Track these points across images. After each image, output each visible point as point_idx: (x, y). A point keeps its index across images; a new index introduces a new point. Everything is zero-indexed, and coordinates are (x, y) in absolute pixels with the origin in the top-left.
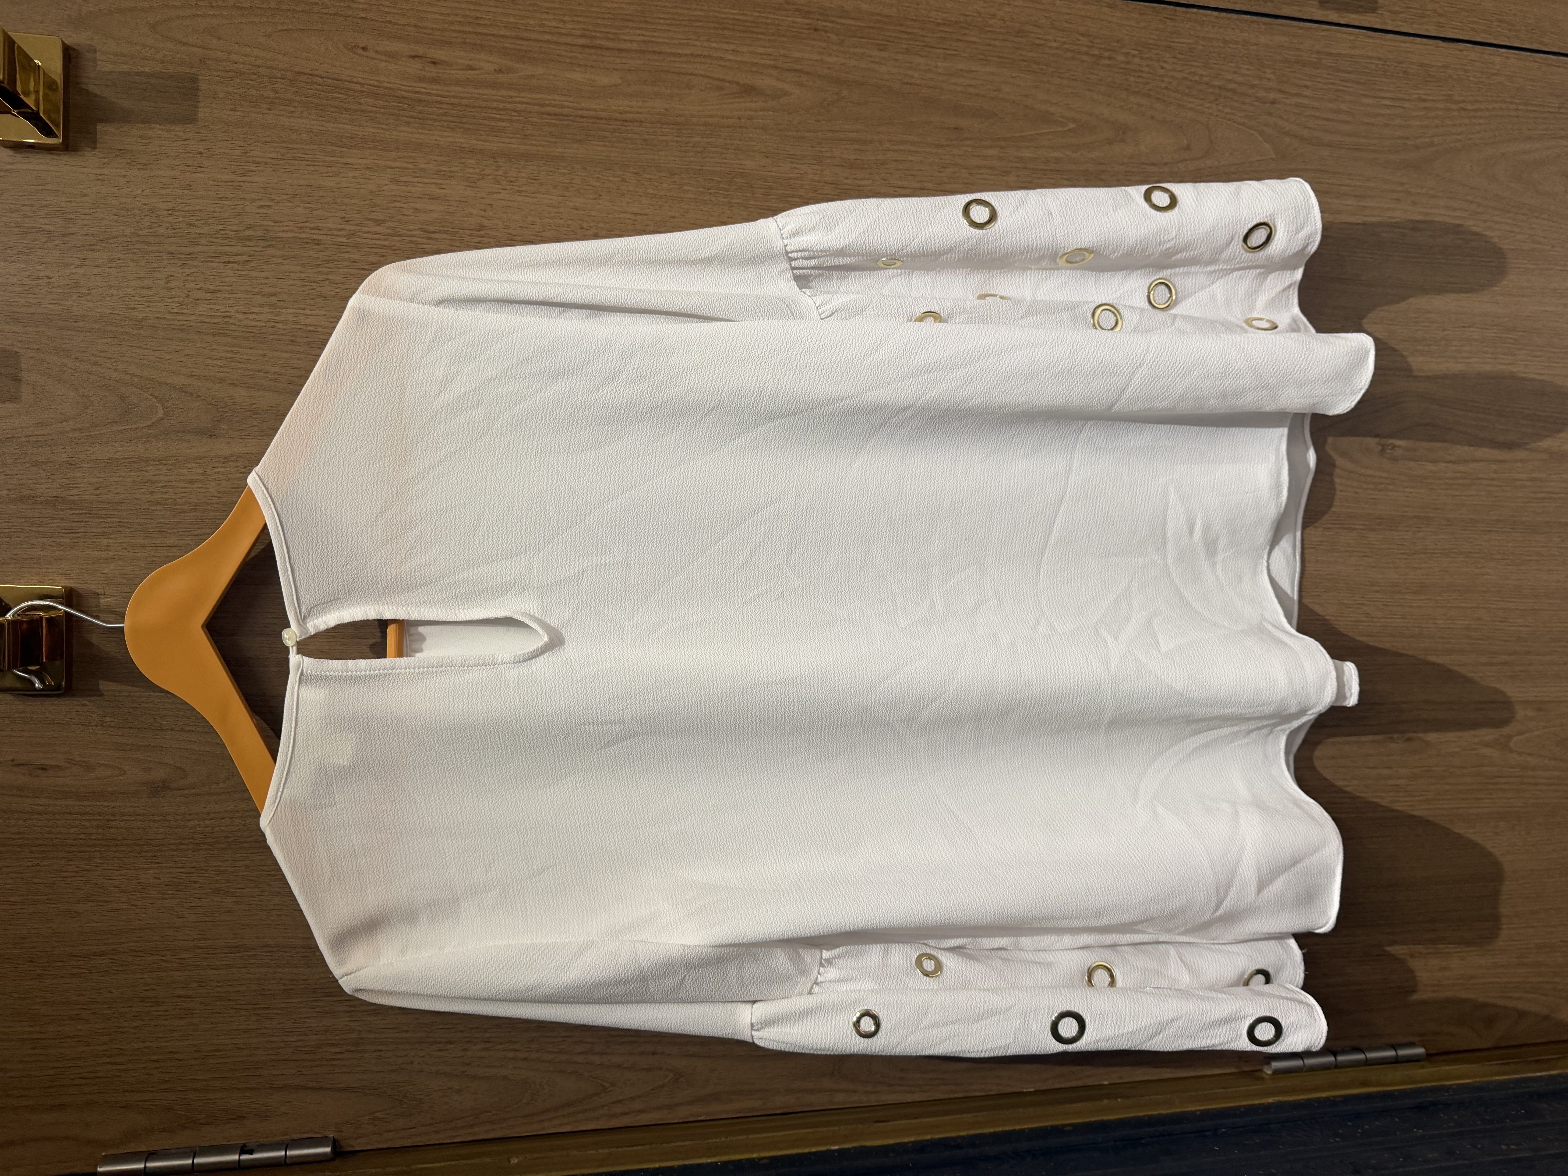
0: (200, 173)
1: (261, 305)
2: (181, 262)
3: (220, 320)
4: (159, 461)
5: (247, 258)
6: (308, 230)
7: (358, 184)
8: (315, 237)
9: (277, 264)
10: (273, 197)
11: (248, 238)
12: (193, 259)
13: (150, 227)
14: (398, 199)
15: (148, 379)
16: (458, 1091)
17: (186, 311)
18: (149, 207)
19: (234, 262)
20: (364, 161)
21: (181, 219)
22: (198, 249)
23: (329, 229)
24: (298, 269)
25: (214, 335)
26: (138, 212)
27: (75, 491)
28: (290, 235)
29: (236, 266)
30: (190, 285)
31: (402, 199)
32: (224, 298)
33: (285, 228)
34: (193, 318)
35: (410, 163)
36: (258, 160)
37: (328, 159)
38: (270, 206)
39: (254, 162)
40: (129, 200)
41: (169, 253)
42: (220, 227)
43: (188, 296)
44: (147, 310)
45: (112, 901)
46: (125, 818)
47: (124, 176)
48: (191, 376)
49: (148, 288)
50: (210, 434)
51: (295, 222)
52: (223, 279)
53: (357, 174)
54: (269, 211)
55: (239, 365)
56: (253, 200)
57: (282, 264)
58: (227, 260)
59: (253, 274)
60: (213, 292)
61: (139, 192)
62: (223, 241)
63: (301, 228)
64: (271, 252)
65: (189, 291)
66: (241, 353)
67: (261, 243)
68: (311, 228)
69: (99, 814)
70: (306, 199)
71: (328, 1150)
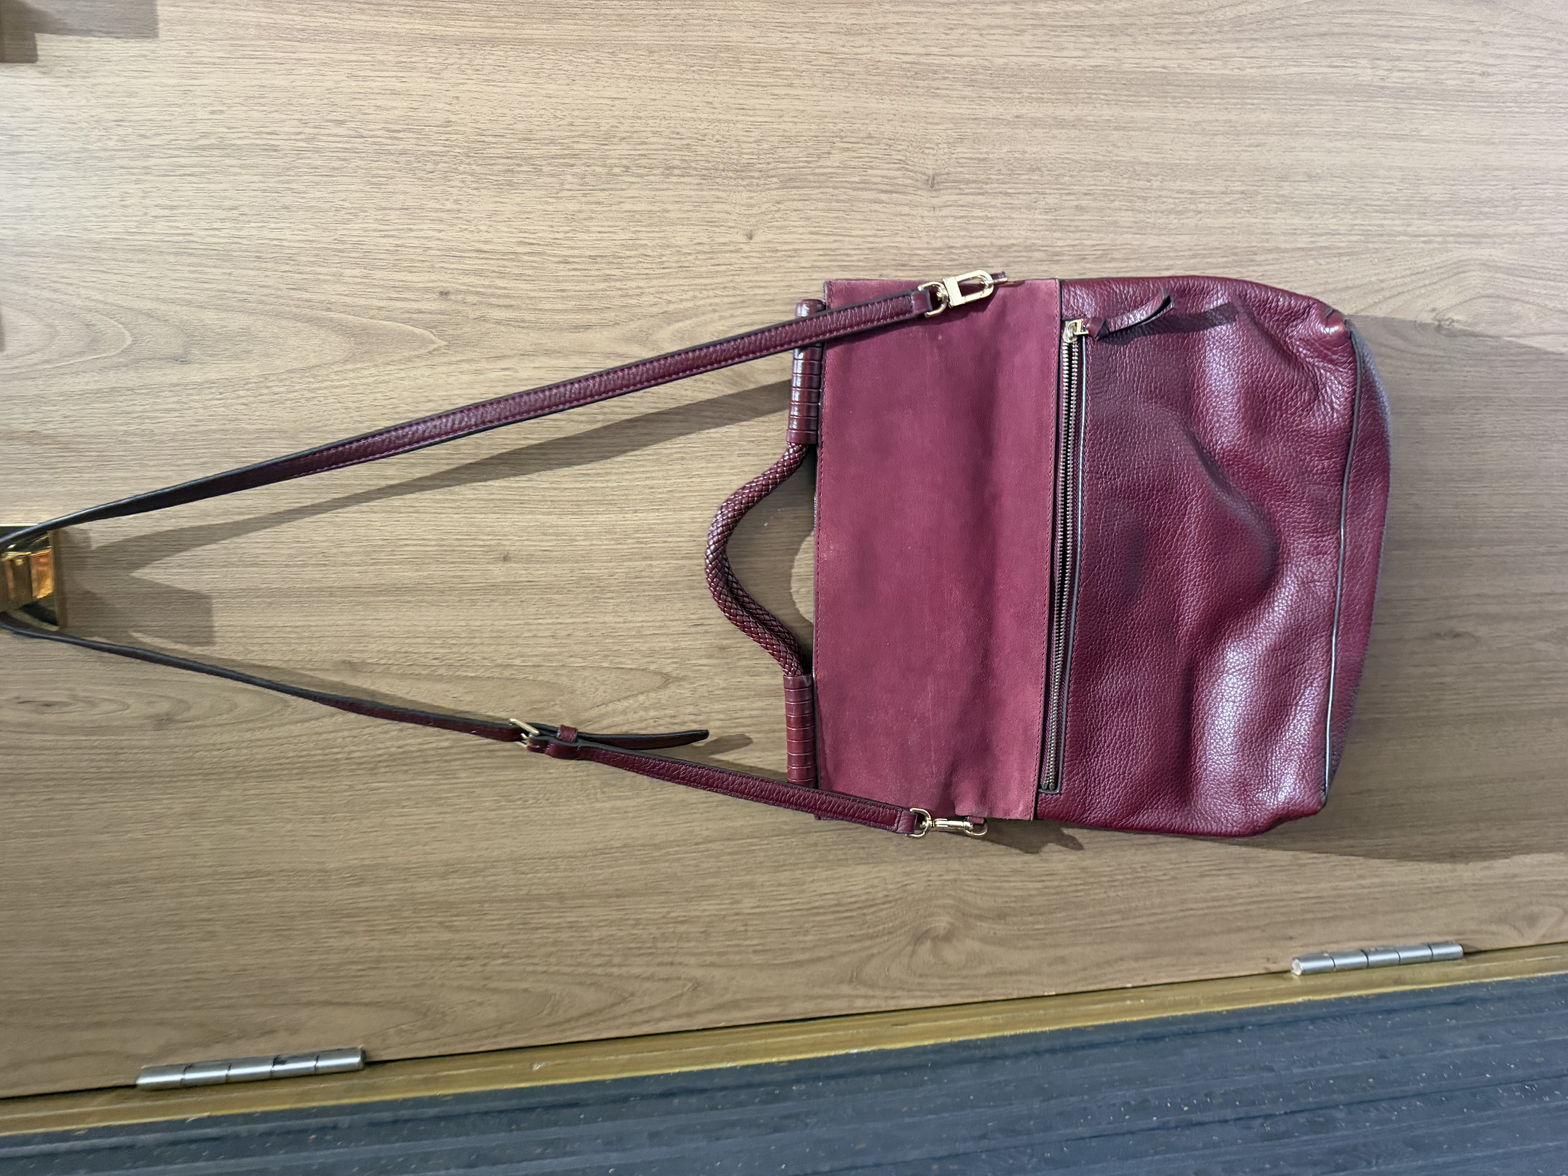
0: (145, 78)
1: (223, 220)
2: (134, 178)
3: (181, 238)
4: (132, 390)
5: (203, 170)
6: (264, 136)
7: (313, 81)
8: (272, 142)
9: (236, 174)
10: (226, 101)
11: (203, 148)
12: (147, 174)
13: (99, 140)
14: (357, 96)
15: (112, 304)
16: (481, 1004)
17: (145, 230)
18: (96, 118)
19: (189, 175)
20: (317, 56)
21: (130, 130)
22: (152, 162)
23: (287, 133)
24: (257, 178)
25: (177, 254)
26: (84, 125)
27: (51, 426)
28: (246, 141)
29: (192, 178)
30: (147, 202)
31: (360, 96)
32: (184, 214)
33: (240, 135)
34: (151, 238)
35: (368, 55)
36: (205, 60)
37: (280, 55)
38: (222, 112)
39: (201, 63)
40: (74, 112)
41: (122, 168)
42: (171, 137)
43: (145, 214)
44: (104, 230)
45: (129, 831)
46: (135, 751)
47: (67, 86)
48: (157, 299)
49: (103, 207)
50: (182, 360)
51: (250, 127)
52: (181, 194)
53: (311, 70)
54: (221, 117)
55: (206, 286)
56: (204, 105)
57: (240, 174)
58: (182, 172)
59: (212, 187)
60: (172, 208)
61: (83, 102)
62: (177, 153)
63: (257, 133)
64: (228, 161)
65: (146, 207)
66: (206, 273)
67: (216, 152)
68: (268, 133)
69: (107, 748)
70: (260, 101)
71: (356, 1060)
